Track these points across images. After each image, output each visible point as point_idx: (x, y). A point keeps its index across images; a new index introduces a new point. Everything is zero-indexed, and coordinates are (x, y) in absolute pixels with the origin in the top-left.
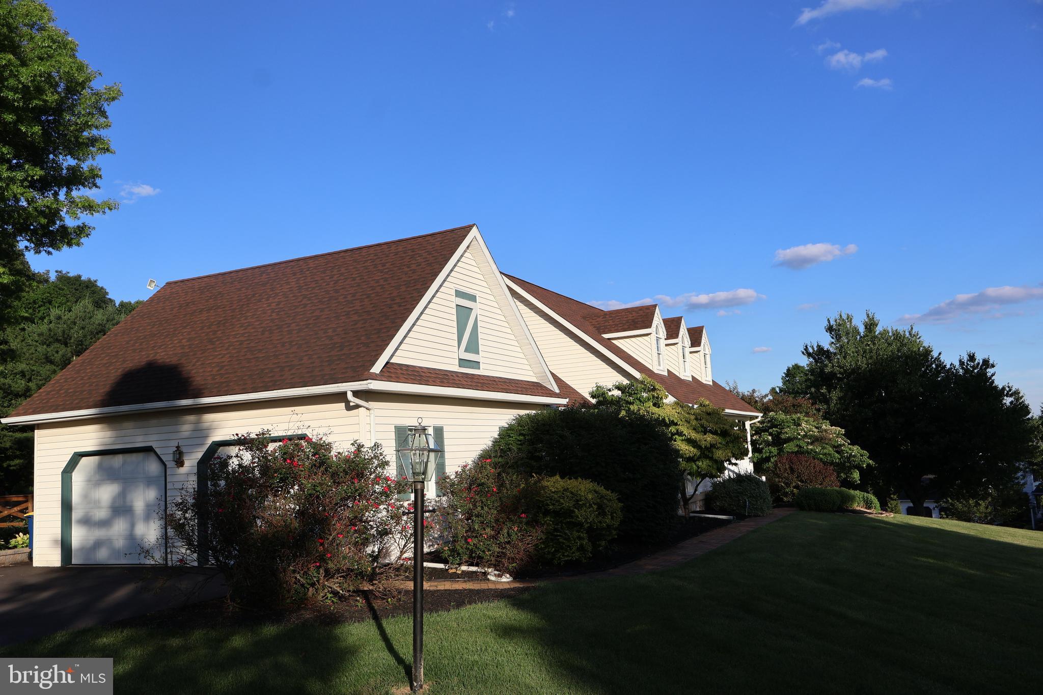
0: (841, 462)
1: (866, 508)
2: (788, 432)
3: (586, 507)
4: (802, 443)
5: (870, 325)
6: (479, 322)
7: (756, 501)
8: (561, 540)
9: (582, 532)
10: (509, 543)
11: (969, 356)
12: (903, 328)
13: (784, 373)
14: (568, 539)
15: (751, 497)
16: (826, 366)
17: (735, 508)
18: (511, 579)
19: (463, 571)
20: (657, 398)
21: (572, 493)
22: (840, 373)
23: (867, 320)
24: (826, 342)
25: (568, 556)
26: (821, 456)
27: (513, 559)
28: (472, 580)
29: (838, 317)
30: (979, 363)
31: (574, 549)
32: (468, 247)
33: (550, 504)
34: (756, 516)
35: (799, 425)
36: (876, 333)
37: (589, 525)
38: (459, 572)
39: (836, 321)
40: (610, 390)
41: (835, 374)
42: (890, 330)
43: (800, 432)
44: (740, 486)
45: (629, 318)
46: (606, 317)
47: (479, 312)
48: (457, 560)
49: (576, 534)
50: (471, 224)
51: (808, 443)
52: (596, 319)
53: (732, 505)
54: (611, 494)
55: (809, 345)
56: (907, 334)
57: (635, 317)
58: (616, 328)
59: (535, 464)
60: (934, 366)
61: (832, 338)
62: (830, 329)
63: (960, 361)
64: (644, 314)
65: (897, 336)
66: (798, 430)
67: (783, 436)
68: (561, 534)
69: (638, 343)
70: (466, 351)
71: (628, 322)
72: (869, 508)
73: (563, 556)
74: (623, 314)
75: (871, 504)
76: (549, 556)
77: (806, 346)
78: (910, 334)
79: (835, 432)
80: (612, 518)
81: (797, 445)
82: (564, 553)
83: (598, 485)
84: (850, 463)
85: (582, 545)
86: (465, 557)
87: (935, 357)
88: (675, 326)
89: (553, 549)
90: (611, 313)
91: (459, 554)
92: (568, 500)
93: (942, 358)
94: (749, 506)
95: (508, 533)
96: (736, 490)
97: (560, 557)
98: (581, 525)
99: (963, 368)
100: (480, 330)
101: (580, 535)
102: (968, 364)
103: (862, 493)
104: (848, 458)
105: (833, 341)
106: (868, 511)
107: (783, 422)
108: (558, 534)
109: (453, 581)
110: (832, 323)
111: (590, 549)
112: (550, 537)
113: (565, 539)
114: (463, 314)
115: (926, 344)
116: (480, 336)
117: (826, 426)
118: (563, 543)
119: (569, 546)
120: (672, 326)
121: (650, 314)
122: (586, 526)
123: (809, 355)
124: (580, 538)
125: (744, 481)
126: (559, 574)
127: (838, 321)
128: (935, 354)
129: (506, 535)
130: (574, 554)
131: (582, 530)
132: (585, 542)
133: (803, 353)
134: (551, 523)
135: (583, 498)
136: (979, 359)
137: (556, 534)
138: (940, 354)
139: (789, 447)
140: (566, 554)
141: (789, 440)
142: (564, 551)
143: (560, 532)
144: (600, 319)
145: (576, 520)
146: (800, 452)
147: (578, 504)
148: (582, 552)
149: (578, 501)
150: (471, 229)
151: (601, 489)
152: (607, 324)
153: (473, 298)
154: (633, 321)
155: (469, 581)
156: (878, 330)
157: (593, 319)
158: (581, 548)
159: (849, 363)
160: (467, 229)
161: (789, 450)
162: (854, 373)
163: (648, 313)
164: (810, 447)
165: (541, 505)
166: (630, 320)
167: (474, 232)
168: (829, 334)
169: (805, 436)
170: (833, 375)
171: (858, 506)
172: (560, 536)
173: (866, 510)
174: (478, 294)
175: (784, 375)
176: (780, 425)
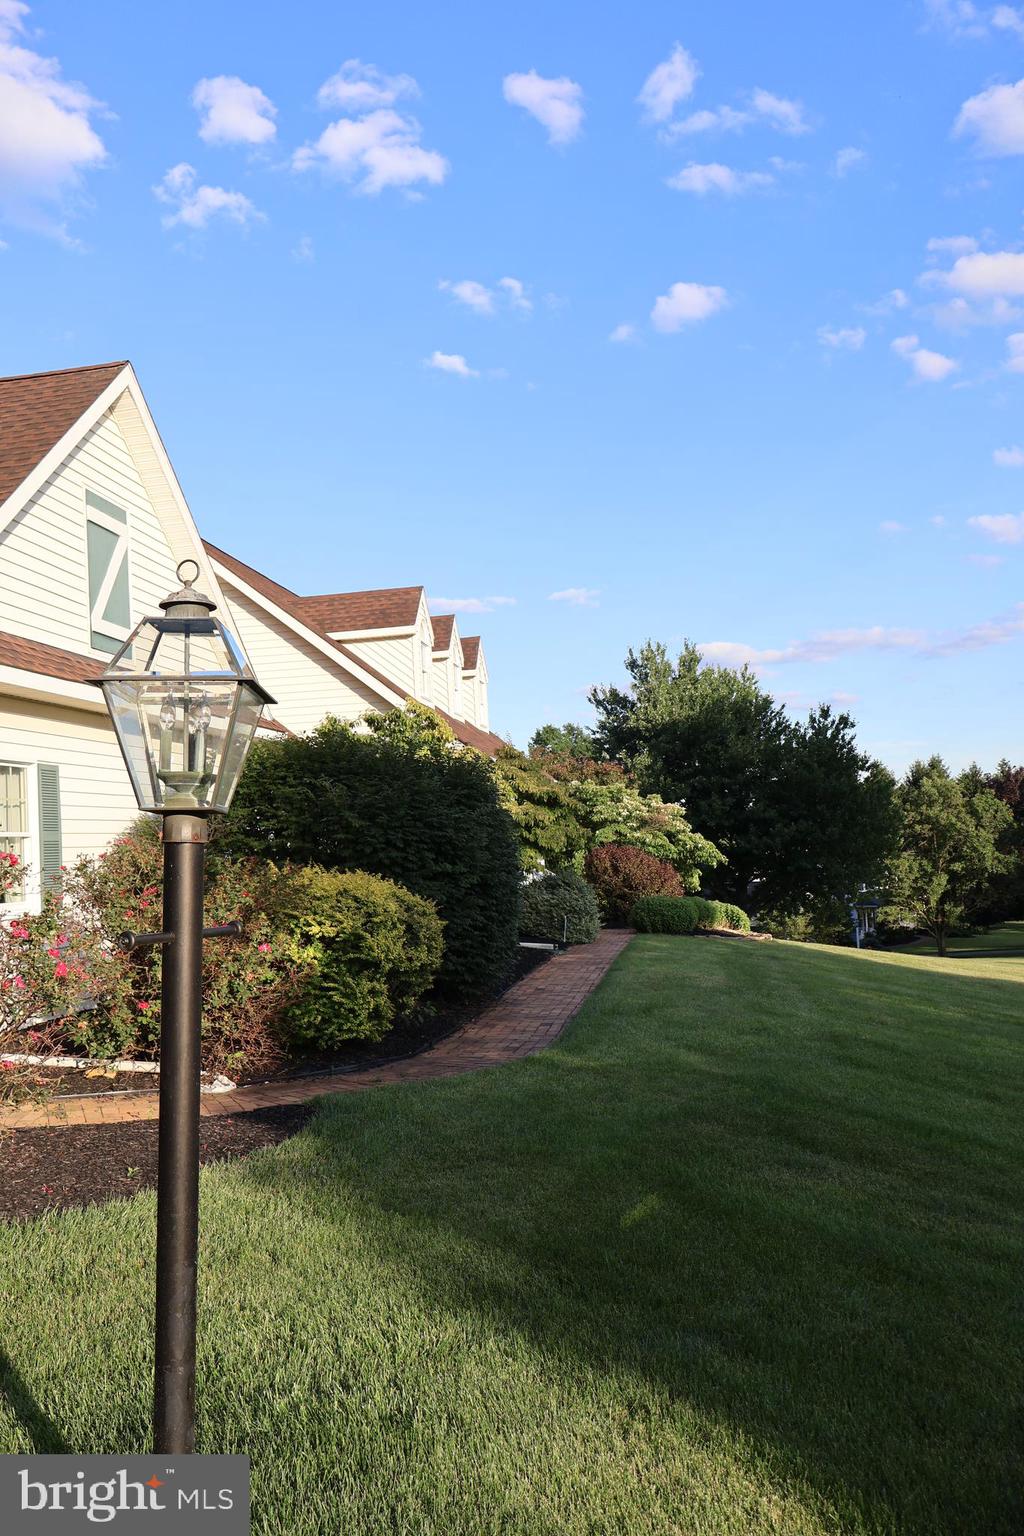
0: (680, 858)
1: (730, 927)
2: (603, 811)
3: (385, 927)
4: (623, 829)
5: (690, 661)
6: (130, 565)
7: (580, 919)
8: (336, 998)
9: (378, 981)
10: (228, 1008)
11: (823, 710)
12: (734, 668)
13: (532, 738)
14: (351, 996)
15: (570, 911)
16: (626, 719)
17: (545, 931)
18: (232, 1086)
19: (120, 1074)
20: (439, 740)
21: (356, 899)
22: (647, 729)
23: (684, 653)
24: (625, 684)
25: (350, 1031)
26: (650, 848)
27: (237, 1042)
28: (144, 1094)
29: (645, 647)
30: (834, 722)
31: (364, 1014)
32: (111, 409)
33: (313, 923)
34: (580, 943)
35: (619, 800)
36: (698, 673)
37: (391, 965)
38: (111, 1075)
39: (642, 652)
40: (352, 725)
41: (639, 731)
42: (716, 670)
43: (621, 810)
44: (553, 894)
45: (374, 608)
46: (333, 605)
47: (133, 545)
48: (107, 1049)
49: (367, 985)
50: (121, 360)
51: (631, 828)
52: (315, 607)
53: (541, 925)
54: (422, 902)
55: (599, 688)
56: (739, 675)
57: (384, 607)
58: (353, 623)
59: (256, 843)
60: (774, 723)
61: (635, 678)
62: (633, 665)
63: (811, 717)
64: (400, 601)
65: (726, 679)
66: (617, 808)
67: (595, 818)
68: (336, 985)
69: (390, 650)
70: (105, 617)
71: (374, 614)
72: (735, 927)
73: (339, 1030)
74: (365, 600)
75: (738, 921)
76: (311, 1033)
77: (595, 690)
78: (743, 676)
79: (673, 813)
80: (429, 951)
81: (616, 832)
82: (342, 1024)
83: (396, 884)
84: (694, 860)
85: (377, 1008)
86: (129, 1044)
87: (777, 710)
88: (443, 629)
89: (320, 1018)
90: (342, 599)
91: (114, 1036)
92: (350, 914)
93: (786, 713)
94: (569, 927)
95: (230, 985)
96: (547, 901)
97: (332, 1033)
98: (376, 965)
99: (813, 727)
100: (132, 580)
101: (374, 988)
102: (820, 722)
103: (725, 905)
104: (692, 852)
105: (636, 682)
106: (735, 932)
107: (595, 794)
108: (332, 985)
109: (99, 1097)
110: (637, 655)
111: (390, 1015)
112: (313, 992)
113: (345, 995)
114: (101, 541)
115: (763, 693)
116: (133, 593)
117: (656, 801)
118: (341, 1004)
119: (352, 1011)
120: (442, 628)
121: (411, 601)
122: (388, 966)
123: (599, 703)
124: (373, 992)
125: (560, 886)
126: (333, 1069)
127: (645, 653)
128: (776, 707)
129: (225, 990)
130: (363, 1027)
131: (378, 976)
132: (382, 1000)
133: (590, 700)
134: (316, 962)
135: (380, 910)
136: (835, 715)
137: (326, 985)
138: (783, 706)
139: (606, 835)
140: (345, 1028)
141: (603, 824)
142: (341, 1021)
143: (335, 981)
144: (323, 607)
145: (369, 955)
146: (621, 841)
147: (370, 921)
148: (376, 1022)
149: (369, 915)
150: (120, 371)
151: (403, 892)
152: (335, 615)
153: (120, 514)
154: (382, 612)
155: (136, 1095)
156: (699, 670)
157: (310, 607)
158: (376, 1015)
159: (661, 715)
160: (109, 372)
161: (604, 840)
162: (670, 729)
163: (407, 600)
164: (637, 834)
165: (293, 926)
166: (376, 610)
167: (126, 377)
168: (630, 672)
169: (629, 817)
170: (635, 733)
171: (721, 926)
172: (334, 989)
173: (732, 931)
174: (130, 510)
175: (532, 742)
176: (590, 800)
